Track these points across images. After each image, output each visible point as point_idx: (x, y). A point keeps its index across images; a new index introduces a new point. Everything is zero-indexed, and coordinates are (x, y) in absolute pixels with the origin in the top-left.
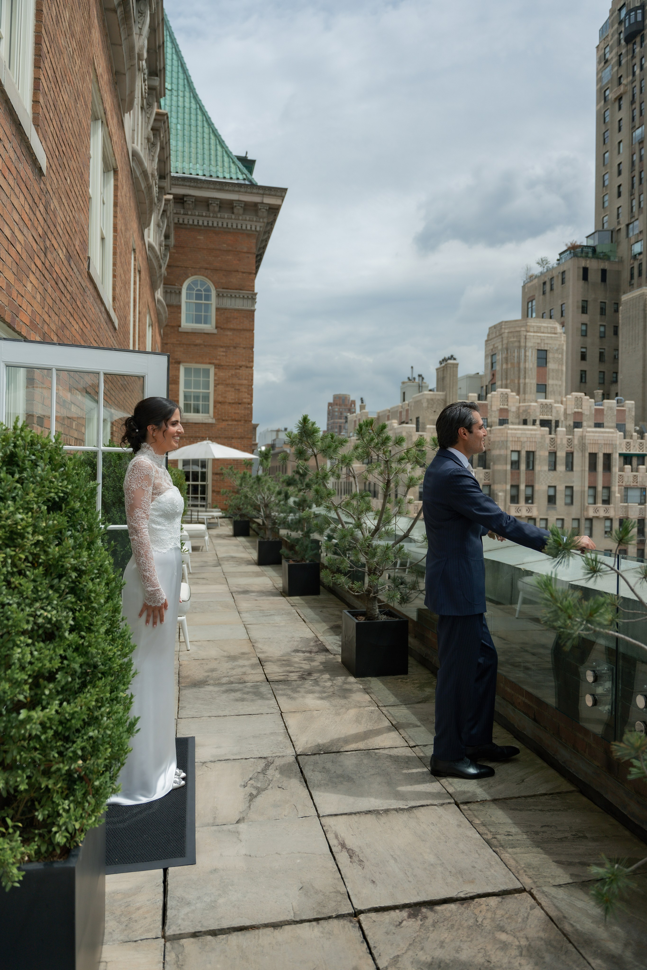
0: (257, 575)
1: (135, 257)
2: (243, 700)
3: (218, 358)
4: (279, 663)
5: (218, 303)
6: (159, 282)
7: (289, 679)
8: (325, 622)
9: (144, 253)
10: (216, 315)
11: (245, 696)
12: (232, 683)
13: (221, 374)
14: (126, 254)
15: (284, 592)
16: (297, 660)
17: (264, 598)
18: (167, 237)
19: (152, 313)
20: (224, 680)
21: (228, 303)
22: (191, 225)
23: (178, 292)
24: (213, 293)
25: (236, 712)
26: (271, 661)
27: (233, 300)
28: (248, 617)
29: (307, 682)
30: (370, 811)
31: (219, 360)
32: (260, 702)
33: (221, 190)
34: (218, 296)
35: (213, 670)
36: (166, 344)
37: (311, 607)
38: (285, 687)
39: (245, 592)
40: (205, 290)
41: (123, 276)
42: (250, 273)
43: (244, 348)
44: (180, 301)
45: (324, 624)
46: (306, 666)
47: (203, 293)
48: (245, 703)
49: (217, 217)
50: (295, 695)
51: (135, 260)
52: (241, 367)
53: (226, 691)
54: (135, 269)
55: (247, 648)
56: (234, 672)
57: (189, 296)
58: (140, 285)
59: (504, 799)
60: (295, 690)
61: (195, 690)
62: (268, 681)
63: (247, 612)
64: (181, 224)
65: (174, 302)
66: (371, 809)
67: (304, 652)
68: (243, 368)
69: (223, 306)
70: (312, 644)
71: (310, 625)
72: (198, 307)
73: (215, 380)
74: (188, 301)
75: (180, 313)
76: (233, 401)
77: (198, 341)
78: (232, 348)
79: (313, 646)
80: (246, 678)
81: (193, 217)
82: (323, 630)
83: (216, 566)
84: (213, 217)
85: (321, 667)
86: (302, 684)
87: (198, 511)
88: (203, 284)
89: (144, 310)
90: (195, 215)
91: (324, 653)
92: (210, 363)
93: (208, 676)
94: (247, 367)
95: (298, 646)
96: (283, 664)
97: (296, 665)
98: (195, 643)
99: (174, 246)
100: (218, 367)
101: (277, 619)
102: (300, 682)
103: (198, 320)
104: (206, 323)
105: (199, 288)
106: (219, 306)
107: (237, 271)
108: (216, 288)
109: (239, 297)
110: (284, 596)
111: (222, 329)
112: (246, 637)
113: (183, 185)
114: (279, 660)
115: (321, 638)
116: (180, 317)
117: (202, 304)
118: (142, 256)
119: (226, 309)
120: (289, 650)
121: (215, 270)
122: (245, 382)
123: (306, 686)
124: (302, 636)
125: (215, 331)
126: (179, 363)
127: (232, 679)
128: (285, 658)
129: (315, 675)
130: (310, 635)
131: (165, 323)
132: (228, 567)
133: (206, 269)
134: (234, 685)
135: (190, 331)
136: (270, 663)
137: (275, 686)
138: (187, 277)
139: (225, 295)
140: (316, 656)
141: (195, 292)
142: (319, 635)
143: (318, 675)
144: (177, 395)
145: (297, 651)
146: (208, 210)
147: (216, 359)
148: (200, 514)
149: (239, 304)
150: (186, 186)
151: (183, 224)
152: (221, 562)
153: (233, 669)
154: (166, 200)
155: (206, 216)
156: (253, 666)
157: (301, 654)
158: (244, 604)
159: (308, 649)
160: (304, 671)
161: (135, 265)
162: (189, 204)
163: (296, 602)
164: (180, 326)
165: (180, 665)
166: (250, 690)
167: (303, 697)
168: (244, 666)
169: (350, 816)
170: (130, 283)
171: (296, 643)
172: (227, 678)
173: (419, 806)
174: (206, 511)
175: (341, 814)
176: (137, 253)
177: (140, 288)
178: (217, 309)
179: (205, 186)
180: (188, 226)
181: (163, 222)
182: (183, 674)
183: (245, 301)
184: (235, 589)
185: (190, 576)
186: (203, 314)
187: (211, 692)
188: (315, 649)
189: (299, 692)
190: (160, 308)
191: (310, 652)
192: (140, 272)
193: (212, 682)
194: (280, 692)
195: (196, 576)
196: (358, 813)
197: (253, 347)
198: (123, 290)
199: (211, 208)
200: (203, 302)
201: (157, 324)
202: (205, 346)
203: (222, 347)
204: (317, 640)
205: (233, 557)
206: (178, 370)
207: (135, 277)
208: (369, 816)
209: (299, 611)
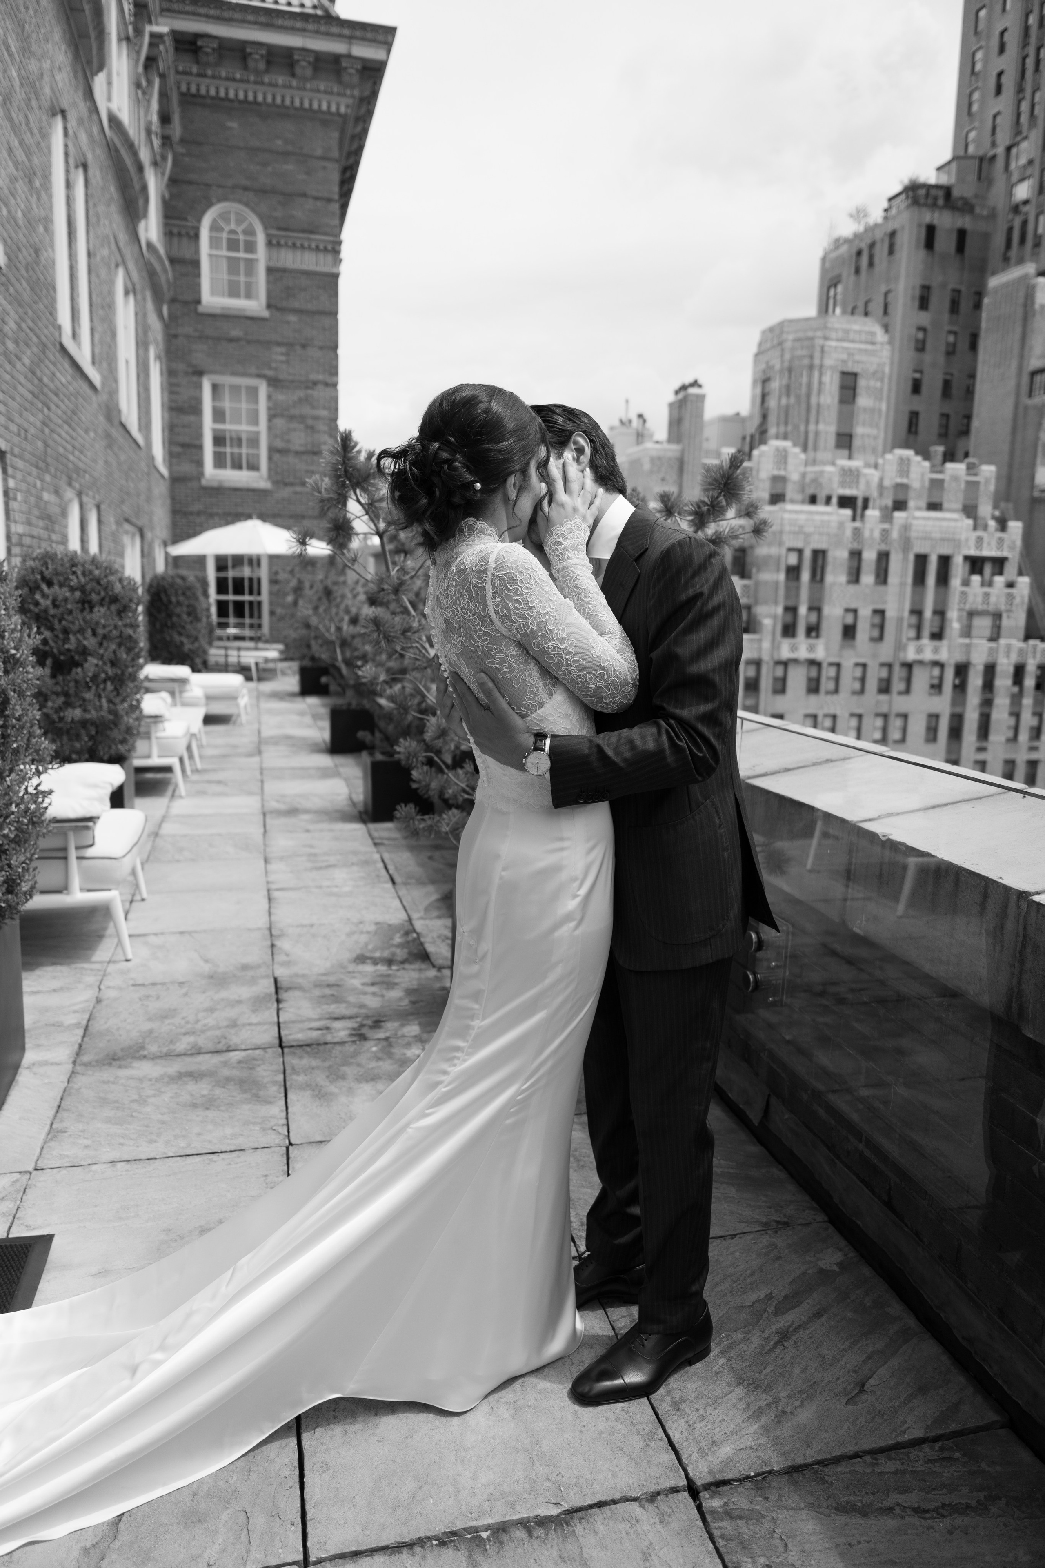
0: (325, 773)
1: (65, 129)
2: (209, 1104)
3: (274, 365)
4: (317, 992)
5: (269, 259)
6: (141, 202)
7: (329, 1038)
8: (433, 882)
9: (95, 129)
10: (268, 282)
11: (218, 1091)
12: (197, 1051)
13: (280, 397)
14: (30, 107)
15: (366, 812)
16: (356, 982)
17: (325, 826)
18: (165, 119)
19: (131, 265)
20: (182, 1045)
21: (290, 259)
22: (213, 98)
23: (192, 233)
24: (261, 239)
25: (182, 1146)
26: (300, 988)
27: (298, 253)
28: (281, 873)
29: (367, 1044)
30: (454, 1533)
31: (276, 369)
32: (245, 1111)
33: (268, 26)
34: (269, 244)
35: (165, 1015)
36: (175, 336)
37: (411, 848)
38: (314, 1063)
39: (293, 812)
40: (245, 232)
41: (20, 155)
42: (329, 200)
43: (321, 348)
44: (197, 251)
45: (431, 888)
46: (373, 1003)
47: (242, 237)
48: (210, 1114)
49: (262, 83)
50: (333, 1089)
51: (66, 134)
52: (315, 383)
53: (180, 1076)
54: (66, 154)
55: (256, 954)
56: (211, 1021)
57: (214, 243)
58: (87, 195)
59: (818, 1462)
60: (336, 1075)
61: (107, 1074)
62: (281, 1045)
63: (282, 859)
64: (194, 96)
65: (188, 255)
66: (459, 1525)
67: (375, 962)
68: (320, 387)
69: (280, 265)
70: (398, 939)
71: (403, 892)
72: (233, 265)
73: (269, 409)
74: (215, 252)
75: (198, 275)
76: (302, 449)
77: (235, 333)
78: (298, 348)
79: (399, 946)
80: (235, 1039)
81: (217, 82)
82: (427, 902)
83: (250, 755)
84: (256, 83)
85: (406, 1002)
86: (356, 1054)
87: (239, 649)
88: (240, 220)
89: (105, 252)
90: (220, 78)
91: (418, 965)
92: (259, 376)
93: (151, 1032)
94: (327, 385)
95: (366, 944)
96: (323, 997)
97: (352, 999)
98: (152, 939)
99: (183, 141)
100: (274, 382)
101: (340, 875)
102: (350, 1048)
103: (233, 292)
104: (248, 296)
105: (233, 226)
106: (272, 264)
107: (304, 195)
108: (266, 228)
109: (310, 248)
110: (364, 822)
111: (278, 309)
112: (262, 921)
113: (194, 14)
114: (317, 985)
115: (419, 925)
116: (198, 286)
117: (239, 259)
118: (90, 136)
119: (284, 270)
120: (347, 956)
121: (263, 192)
122: (324, 413)
123: (363, 1059)
124: (380, 918)
125: (266, 314)
126: (200, 373)
127: (201, 1041)
128: (332, 979)
129: (391, 1026)
130: (397, 917)
131: (168, 295)
132: (274, 757)
133: (246, 189)
134: (200, 1058)
135: (218, 312)
136: (297, 993)
137: (292, 1060)
138: (210, 205)
139: (282, 242)
140: (399, 974)
141: (225, 235)
142: (415, 916)
143: (396, 1024)
144: (200, 435)
145: (361, 959)
146: (246, 68)
147: (270, 368)
148: (243, 653)
149: (308, 261)
150: (199, 15)
151: (197, 96)
152: (264, 748)
153: (211, 1010)
154: (153, 35)
155: (241, 81)
156: (257, 1003)
157: (369, 968)
158: (281, 842)
159: (386, 954)
160: (367, 1017)
161: (66, 146)
162: (207, 54)
163: (385, 834)
164: (198, 302)
165: (99, 1001)
166: (235, 1073)
167: (350, 1091)
168: (239, 1002)
169: (396, 1558)
170: (47, 176)
171: (363, 938)
172: (191, 1039)
173: (591, 1507)
174: (256, 649)
175: (372, 1551)
176: (72, 123)
177: (87, 202)
178: (270, 270)
179: (237, 16)
180: (208, 101)
181: (150, 82)
182: (98, 1026)
183: (321, 256)
184: (273, 805)
185: (195, 777)
186: (242, 278)
187: (141, 1080)
188: (401, 954)
189: (343, 1077)
190: (153, 260)
191: (390, 962)
192: (85, 166)
193: (153, 1048)
194: (301, 1078)
195: (207, 777)
196: (421, 1542)
197: (335, 347)
198: (20, 186)
199: (251, 64)
200: (242, 255)
201: (148, 294)
202: (249, 342)
203: (279, 344)
204: (409, 929)
205: (288, 737)
206: (199, 387)
207: (67, 171)
208: (448, 1553)
209: (386, 856)
